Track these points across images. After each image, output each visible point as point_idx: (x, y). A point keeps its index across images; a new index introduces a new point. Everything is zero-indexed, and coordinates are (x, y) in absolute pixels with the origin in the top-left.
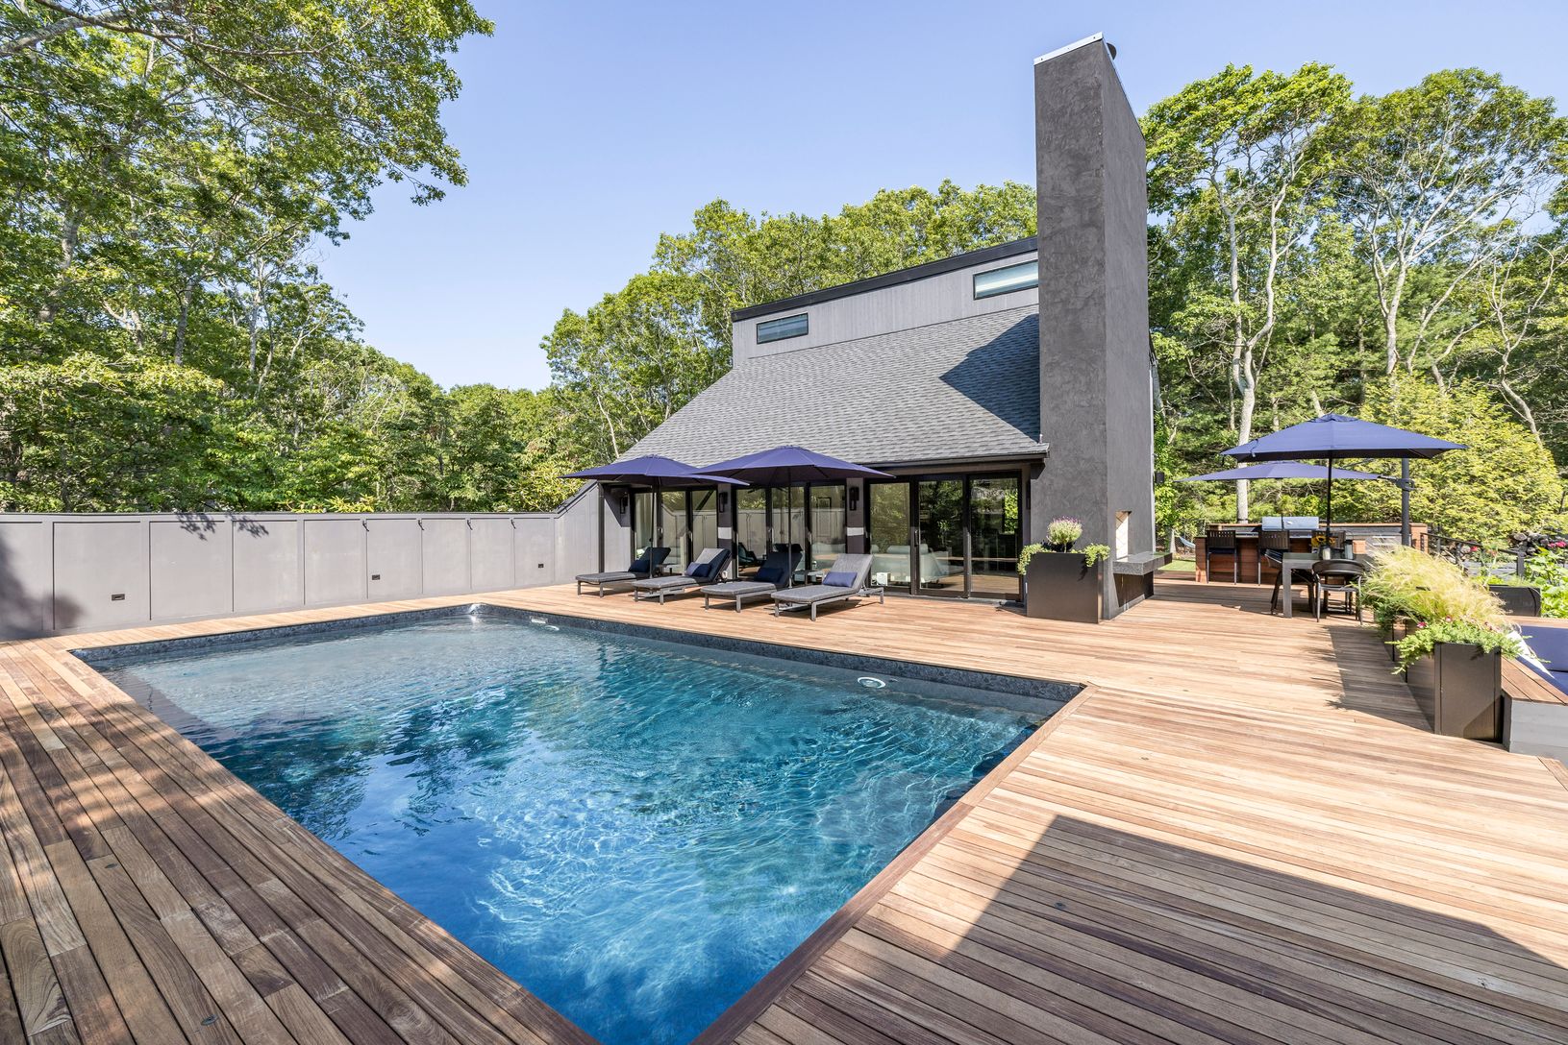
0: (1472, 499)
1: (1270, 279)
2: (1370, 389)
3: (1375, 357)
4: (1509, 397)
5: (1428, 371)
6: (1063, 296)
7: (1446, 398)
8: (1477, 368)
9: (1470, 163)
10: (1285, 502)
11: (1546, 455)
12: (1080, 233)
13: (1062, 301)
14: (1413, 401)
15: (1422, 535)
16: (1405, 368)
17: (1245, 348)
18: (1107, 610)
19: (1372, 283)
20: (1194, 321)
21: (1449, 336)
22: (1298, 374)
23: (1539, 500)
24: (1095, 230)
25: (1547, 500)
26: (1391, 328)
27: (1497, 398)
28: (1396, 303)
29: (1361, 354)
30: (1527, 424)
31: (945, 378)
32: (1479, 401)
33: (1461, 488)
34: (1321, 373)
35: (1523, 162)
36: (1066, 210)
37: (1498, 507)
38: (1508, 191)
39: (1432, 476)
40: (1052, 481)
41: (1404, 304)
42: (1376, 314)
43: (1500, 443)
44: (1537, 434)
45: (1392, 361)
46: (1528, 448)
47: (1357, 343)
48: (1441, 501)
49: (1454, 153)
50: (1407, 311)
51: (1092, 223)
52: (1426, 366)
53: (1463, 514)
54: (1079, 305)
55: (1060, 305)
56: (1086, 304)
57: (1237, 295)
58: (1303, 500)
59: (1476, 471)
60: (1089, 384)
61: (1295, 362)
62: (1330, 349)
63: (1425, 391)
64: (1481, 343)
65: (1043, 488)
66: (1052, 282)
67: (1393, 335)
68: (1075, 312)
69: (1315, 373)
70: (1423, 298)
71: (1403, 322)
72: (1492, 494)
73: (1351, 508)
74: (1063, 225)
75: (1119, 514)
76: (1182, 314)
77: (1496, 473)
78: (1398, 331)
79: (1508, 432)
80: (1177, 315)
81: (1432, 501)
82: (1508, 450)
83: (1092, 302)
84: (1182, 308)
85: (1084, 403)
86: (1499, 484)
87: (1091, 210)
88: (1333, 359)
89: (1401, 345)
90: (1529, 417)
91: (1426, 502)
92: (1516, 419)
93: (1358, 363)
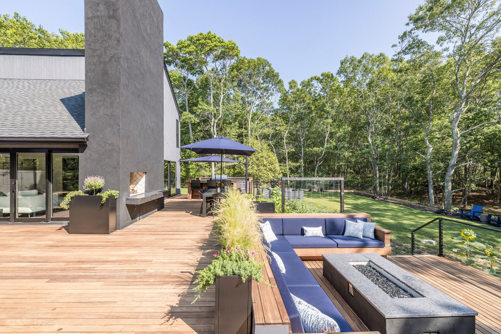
0: (264, 170)
1: (221, 103)
2: (245, 140)
3: (246, 131)
4: (271, 146)
5: (257, 137)
6: (99, 52)
7: (260, 144)
8: (265, 137)
9: (265, 85)
10: (225, 170)
11: (277, 160)
12: (108, 21)
13: (98, 55)
14: (253, 144)
15: (251, 181)
16: (252, 135)
17: (214, 122)
18: (119, 224)
19: (245, 110)
20: (199, 111)
21: (261, 128)
22: (229, 133)
23: (276, 171)
24: (115, 21)
25: (277, 171)
26: (249, 124)
27: (269, 145)
28: (250, 117)
29: (243, 130)
30: (274, 152)
31: (62, 100)
32: (265, 146)
33: (262, 168)
34: (234, 134)
35: (274, 88)
36: (100, 6)
37: (269, 173)
38: (272, 94)
39: (257, 164)
40: (91, 155)
41: (252, 118)
42: (246, 120)
43: (269, 157)
44: (276, 155)
45: (249, 133)
46: (274, 158)
47: (242, 127)
48: (258, 171)
49: (262, 82)
50: (253, 120)
51: (114, 17)
52: (256, 135)
53: (262, 174)
54: (107, 60)
55: (97, 58)
56: (110, 60)
57: (212, 105)
58: (230, 170)
59: (265, 163)
60: (112, 103)
61: (228, 130)
62: (237, 127)
63: (256, 142)
64: (266, 131)
65: (86, 158)
66: (92, 44)
67: (250, 126)
68: (105, 63)
69: (233, 133)
70: (256, 117)
71: (252, 122)
72: (268, 170)
73: (240, 173)
74: (99, 13)
75: (141, 173)
76: (196, 108)
77: (269, 164)
78: (251, 125)
79: (271, 154)
80: (195, 108)
81: (256, 171)
82: (271, 158)
83: (113, 60)
84: (196, 106)
85: (108, 113)
86: (269, 167)
87: (113, 10)
88: (237, 131)
89: (251, 129)
90: (274, 151)
91: (255, 171)
92: (272, 151)
93: (243, 132)
